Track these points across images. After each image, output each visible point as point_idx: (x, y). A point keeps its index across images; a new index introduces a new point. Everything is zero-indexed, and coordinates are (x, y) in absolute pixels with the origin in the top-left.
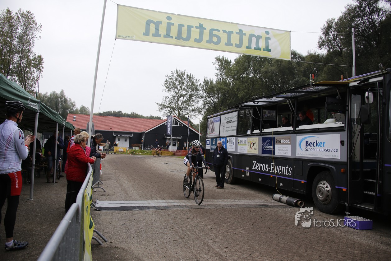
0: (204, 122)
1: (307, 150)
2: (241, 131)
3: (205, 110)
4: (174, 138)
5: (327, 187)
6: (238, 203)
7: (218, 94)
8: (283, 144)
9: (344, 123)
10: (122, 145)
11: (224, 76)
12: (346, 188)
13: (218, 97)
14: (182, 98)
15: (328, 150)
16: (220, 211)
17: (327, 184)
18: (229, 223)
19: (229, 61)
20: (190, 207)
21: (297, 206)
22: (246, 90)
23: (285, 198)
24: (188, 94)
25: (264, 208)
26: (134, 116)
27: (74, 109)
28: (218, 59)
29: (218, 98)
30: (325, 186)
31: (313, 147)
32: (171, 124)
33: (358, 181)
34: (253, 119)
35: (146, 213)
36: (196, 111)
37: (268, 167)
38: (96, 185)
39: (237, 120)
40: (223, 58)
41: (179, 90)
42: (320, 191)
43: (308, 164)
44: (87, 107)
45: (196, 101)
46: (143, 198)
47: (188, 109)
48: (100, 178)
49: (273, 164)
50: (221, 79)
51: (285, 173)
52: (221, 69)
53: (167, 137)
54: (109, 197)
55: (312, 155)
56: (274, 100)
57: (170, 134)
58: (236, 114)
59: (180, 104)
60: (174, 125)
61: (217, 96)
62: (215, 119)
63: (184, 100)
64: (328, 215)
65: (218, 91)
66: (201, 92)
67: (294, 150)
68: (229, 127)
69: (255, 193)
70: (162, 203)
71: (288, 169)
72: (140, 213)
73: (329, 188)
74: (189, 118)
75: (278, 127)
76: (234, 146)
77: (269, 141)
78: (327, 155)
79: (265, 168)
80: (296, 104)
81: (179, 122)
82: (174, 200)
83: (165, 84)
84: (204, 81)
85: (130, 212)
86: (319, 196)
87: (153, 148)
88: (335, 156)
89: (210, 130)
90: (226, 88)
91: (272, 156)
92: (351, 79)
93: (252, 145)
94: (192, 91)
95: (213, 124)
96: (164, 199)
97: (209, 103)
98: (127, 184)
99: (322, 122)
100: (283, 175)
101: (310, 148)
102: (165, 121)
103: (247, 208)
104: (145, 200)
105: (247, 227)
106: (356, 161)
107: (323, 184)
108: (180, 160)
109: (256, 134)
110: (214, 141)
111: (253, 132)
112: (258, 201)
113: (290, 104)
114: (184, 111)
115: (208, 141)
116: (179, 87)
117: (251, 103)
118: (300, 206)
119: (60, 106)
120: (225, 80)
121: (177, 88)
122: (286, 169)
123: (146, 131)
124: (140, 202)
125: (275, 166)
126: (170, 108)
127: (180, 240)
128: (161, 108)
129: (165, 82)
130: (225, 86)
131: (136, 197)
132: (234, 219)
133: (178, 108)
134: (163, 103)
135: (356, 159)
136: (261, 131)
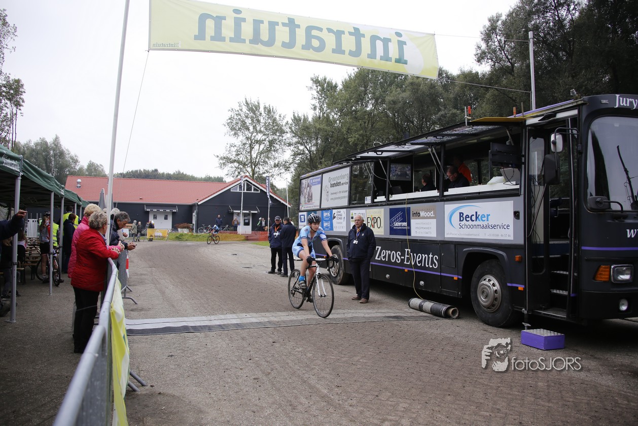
0: (295, 184)
1: (461, 227)
2: (356, 199)
3: (296, 166)
5: (494, 285)
6: (356, 315)
7: (317, 139)
8: (424, 218)
9: (519, 183)
10: (162, 226)
11: (325, 109)
12: (523, 286)
14: (256, 147)
15: (494, 227)
16: (326, 330)
17: (494, 281)
18: (341, 348)
19: (334, 84)
20: (277, 324)
21: (446, 316)
22: (361, 132)
23: (428, 305)
24: (267, 139)
25: (395, 322)
26: (179, 177)
27: (77, 168)
28: (316, 81)
29: (316, 144)
30: (491, 284)
31: (470, 223)
33: (541, 274)
34: (375, 180)
35: (206, 336)
36: (281, 168)
37: (400, 256)
39: (348, 181)
40: (325, 79)
41: (252, 133)
42: (483, 292)
43: (464, 250)
44: (99, 164)
45: (280, 151)
46: (200, 312)
47: (267, 164)
48: (128, 282)
49: (408, 251)
50: (321, 114)
51: (428, 264)
52: (321, 97)
53: (235, 211)
54: (143, 312)
55: (469, 235)
56: (408, 147)
58: (347, 171)
59: (254, 155)
60: (245, 191)
61: (314, 141)
62: (312, 180)
63: (261, 149)
64: (496, 328)
65: (317, 134)
66: (289, 135)
67: (441, 227)
68: (335, 193)
69: (380, 298)
70: (232, 319)
71: (432, 258)
73: (497, 287)
74: (268, 180)
75: (415, 191)
76: (344, 224)
77: (400, 213)
78: (493, 235)
79: (396, 257)
80: (442, 155)
81: (254, 185)
82: (251, 314)
83: (228, 124)
84: (293, 118)
85: (180, 336)
86: (482, 299)
88: (506, 235)
89: (305, 198)
90: (329, 128)
91: (407, 237)
92: (528, 114)
93: (374, 221)
94: (274, 134)
95: (310, 188)
96: (234, 313)
97: (303, 154)
98: (173, 290)
99: (485, 182)
100: (424, 268)
101: (467, 223)
102: (231, 185)
103: (369, 322)
104: (203, 315)
105: (370, 353)
106: (538, 243)
107: (487, 280)
108: (258, 248)
109: (380, 204)
111: (375, 200)
112: (386, 310)
113: (433, 154)
114: (261, 167)
115: (302, 217)
116: (251, 128)
117: (371, 154)
118: (452, 316)
119: (53, 163)
120: (327, 115)
121: (248, 129)
122: (429, 257)
123: (199, 202)
124: (195, 318)
125: (411, 254)
126: (239, 163)
127: (264, 378)
128: (224, 163)
129: (229, 121)
130: (326, 125)
131: (187, 312)
132: (349, 341)
133: (251, 162)
134: (226, 154)
135: (538, 240)
136: (388, 198)
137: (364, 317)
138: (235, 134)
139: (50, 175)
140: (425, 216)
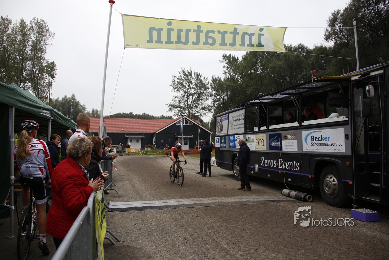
1: (313, 145)
2: (248, 129)
3: (215, 108)
4: (185, 137)
5: (334, 181)
6: (249, 200)
7: (228, 92)
8: (290, 139)
9: (348, 117)
10: (135, 146)
11: (231, 73)
12: (352, 181)
13: (228, 94)
14: (191, 97)
15: (333, 144)
16: (229, 209)
17: (334, 178)
18: (237, 220)
19: (236, 58)
20: (200, 205)
21: (305, 200)
22: (254, 86)
23: (293, 193)
24: (197, 93)
25: (272, 204)
26: (145, 117)
30: (332, 180)
31: (318, 142)
33: (363, 173)
34: (260, 116)
35: (157, 213)
36: (206, 110)
37: (276, 163)
38: (109, 187)
39: (244, 118)
40: (230, 55)
41: (188, 89)
42: (327, 185)
43: (315, 159)
46: (155, 198)
47: (198, 108)
48: (113, 180)
49: (280, 160)
50: (229, 76)
51: (293, 168)
53: (178, 137)
54: (121, 198)
55: (317, 150)
56: (278, 96)
58: (243, 112)
59: (189, 103)
60: (185, 124)
61: (226, 93)
63: (193, 99)
64: (336, 208)
65: (227, 89)
66: (210, 90)
67: (300, 145)
68: (237, 125)
69: (264, 189)
70: (173, 202)
71: (295, 164)
72: (152, 213)
73: (336, 182)
77: (275, 137)
78: (333, 150)
79: (273, 164)
80: (300, 100)
81: (189, 121)
82: (185, 199)
85: (142, 212)
86: (327, 189)
88: (340, 150)
89: (219, 128)
90: (234, 85)
91: (280, 152)
93: (259, 142)
94: (201, 89)
95: (222, 123)
96: (175, 198)
97: (219, 101)
98: (139, 184)
99: (327, 118)
100: (291, 170)
101: (316, 142)
102: (175, 121)
103: (255, 204)
104: (156, 200)
106: (361, 154)
108: (192, 159)
109: (263, 131)
110: (223, 139)
111: (261, 129)
112: (267, 197)
114: (194, 110)
115: (217, 140)
116: (187, 87)
117: (257, 101)
118: (308, 200)
120: (234, 77)
121: (185, 87)
122: (293, 164)
123: (157, 131)
124: (151, 202)
125: (283, 162)
126: (180, 108)
130: (233, 83)
131: (147, 198)
132: (243, 215)
133: (188, 107)
135: (361, 152)
136: (268, 128)
137: (253, 201)
138: (178, 91)
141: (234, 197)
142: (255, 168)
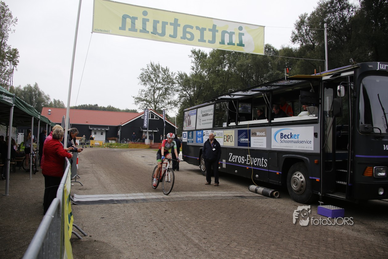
0: (180, 115)
1: (282, 142)
2: (217, 124)
3: (181, 103)
4: (150, 131)
5: (301, 178)
6: (217, 195)
7: (194, 88)
8: (259, 136)
9: (317, 115)
10: (99, 139)
11: (199, 69)
12: (319, 179)
13: (194, 90)
14: (157, 92)
15: (302, 142)
16: (198, 203)
17: (301, 175)
18: (207, 215)
19: (205, 54)
21: (272, 196)
22: (221, 83)
23: (261, 189)
24: (164, 87)
25: (240, 200)
26: (110, 109)
27: (49, 103)
28: (194, 52)
30: (299, 177)
31: (287, 139)
32: (147, 118)
33: (330, 171)
34: (229, 112)
35: (124, 206)
36: (172, 104)
37: (244, 159)
38: (74, 179)
39: (213, 113)
40: (199, 51)
41: (155, 83)
42: (294, 182)
43: (283, 156)
44: (60, 101)
45: (172, 94)
46: (121, 191)
47: (164, 102)
48: (77, 172)
49: (249, 156)
50: (197, 72)
51: (261, 164)
52: (197, 62)
53: (144, 131)
54: (86, 191)
55: (286, 147)
56: (249, 93)
57: (146, 127)
58: (212, 106)
59: (156, 97)
60: (150, 118)
61: (192, 89)
62: (191, 112)
63: (160, 93)
64: (302, 204)
65: (194, 84)
66: (177, 85)
67: (269, 142)
68: (205, 120)
69: (231, 185)
70: (140, 196)
71: (264, 161)
72: (119, 206)
73: (303, 179)
74: (164, 112)
75: (253, 120)
77: (244, 133)
78: (301, 147)
79: (241, 159)
80: (271, 98)
81: (155, 115)
82: (152, 193)
83: (140, 77)
85: (109, 206)
86: (294, 186)
87: (129, 141)
88: (309, 147)
89: (186, 123)
90: (201, 81)
91: (248, 148)
92: (323, 73)
93: (228, 138)
94: (168, 84)
95: (190, 117)
96: (142, 192)
97: (185, 96)
98: (105, 178)
99: (296, 115)
100: (259, 167)
101: (285, 140)
102: (141, 115)
103: (224, 199)
104: (123, 193)
105: (224, 218)
106: (329, 152)
107: (297, 175)
109: (232, 127)
110: (191, 134)
111: (229, 125)
112: (235, 192)
113: (265, 97)
114: (160, 104)
116: (154, 80)
117: (227, 97)
118: (275, 196)
119: (34, 100)
120: (201, 73)
121: (152, 81)
122: (261, 160)
123: (122, 124)
124: (118, 195)
125: (251, 158)
126: (146, 101)
127: (160, 232)
128: (137, 101)
129: (141, 76)
130: (200, 79)
131: (113, 191)
132: (212, 210)
133: (154, 101)
134: (139, 96)
135: (329, 151)
136: (237, 124)
137: (221, 196)
138: (145, 84)
139: (32, 106)
140: (260, 135)
141: (202, 192)
142: (222, 163)
